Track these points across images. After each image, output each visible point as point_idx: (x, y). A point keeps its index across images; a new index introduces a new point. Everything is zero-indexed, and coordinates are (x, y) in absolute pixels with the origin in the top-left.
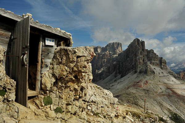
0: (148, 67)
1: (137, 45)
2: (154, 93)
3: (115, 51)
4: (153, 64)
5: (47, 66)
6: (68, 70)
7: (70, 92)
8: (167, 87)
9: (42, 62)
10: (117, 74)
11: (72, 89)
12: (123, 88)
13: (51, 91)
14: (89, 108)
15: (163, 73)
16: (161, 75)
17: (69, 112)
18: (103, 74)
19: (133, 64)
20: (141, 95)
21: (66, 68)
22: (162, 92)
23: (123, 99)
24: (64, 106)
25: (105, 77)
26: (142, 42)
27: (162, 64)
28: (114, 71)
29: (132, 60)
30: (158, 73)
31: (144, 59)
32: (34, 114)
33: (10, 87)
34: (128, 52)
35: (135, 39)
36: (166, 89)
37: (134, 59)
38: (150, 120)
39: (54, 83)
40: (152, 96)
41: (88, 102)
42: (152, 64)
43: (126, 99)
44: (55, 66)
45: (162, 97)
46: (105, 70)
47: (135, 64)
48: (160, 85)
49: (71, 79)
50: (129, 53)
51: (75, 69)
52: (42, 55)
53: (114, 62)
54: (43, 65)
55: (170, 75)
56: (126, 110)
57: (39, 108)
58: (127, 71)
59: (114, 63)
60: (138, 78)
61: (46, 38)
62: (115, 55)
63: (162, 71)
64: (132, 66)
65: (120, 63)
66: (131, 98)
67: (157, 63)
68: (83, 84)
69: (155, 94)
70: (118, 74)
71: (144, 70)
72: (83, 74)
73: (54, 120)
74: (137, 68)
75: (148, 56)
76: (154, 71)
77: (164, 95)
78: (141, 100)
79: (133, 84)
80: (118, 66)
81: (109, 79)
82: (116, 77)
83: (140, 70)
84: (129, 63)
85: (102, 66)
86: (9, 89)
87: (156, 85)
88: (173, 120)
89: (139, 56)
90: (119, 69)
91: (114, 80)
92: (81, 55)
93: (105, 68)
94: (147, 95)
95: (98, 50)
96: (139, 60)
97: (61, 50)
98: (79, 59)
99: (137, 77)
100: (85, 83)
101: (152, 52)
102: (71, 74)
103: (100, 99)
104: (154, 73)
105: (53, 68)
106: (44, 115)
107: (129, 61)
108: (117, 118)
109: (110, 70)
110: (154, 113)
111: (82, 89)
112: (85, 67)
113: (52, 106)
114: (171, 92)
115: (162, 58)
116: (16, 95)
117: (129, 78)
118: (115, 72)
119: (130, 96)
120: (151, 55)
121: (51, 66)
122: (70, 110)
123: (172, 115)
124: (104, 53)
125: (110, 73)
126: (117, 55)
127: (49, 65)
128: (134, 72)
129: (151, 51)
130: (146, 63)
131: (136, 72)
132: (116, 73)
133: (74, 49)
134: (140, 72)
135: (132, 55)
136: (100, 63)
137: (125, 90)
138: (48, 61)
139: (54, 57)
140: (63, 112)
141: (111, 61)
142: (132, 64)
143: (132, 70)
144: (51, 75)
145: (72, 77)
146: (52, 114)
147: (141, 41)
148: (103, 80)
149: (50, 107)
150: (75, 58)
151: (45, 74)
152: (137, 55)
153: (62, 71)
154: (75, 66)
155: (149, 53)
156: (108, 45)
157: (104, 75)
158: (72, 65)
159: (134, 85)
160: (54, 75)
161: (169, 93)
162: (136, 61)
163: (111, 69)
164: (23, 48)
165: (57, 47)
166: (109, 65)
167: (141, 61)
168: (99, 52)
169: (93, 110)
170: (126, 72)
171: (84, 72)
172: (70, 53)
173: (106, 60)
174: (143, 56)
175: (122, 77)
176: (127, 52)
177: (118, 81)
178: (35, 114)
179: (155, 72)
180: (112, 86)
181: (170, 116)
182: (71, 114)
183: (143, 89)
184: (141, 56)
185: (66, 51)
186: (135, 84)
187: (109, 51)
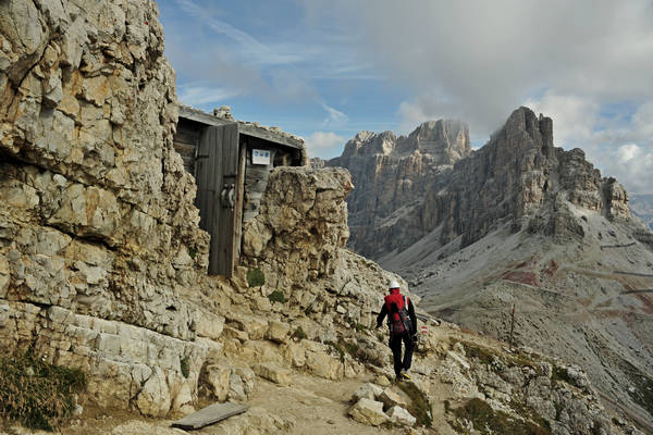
0: (561, 210)
1: (522, 133)
2: (579, 306)
3: (443, 152)
4: (579, 200)
5: (254, 208)
6: (299, 216)
7: (301, 262)
8: (626, 286)
9: (245, 199)
10: (448, 233)
11: (304, 255)
12: (470, 284)
13: (262, 258)
14: (340, 308)
15: (613, 234)
16: (607, 240)
17: (298, 303)
18: (399, 232)
19: (508, 198)
20: (530, 308)
21: (295, 212)
22: (608, 303)
23: (468, 320)
24: (289, 289)
25: (405, 241)
26: (541, 122)
27: (614, 202)
28: (438, 224)
29: (505, 184)
30: (596, 236)
31: (546, 182)
32: (229, 300)
33: (202, 243)
34: (491, 157)
35: (517, 111)
36: (623, 293)
37: (511, 182)
38: (524, 372)
39: (269, 241)
40: (570, 314)
41: (339, 296)
42: (576, 201)
43: (479, 322)
44: (272, 208)
45: (608, 321)
46: (407, 218)
47: (514, 199)
48: (600, 276)
49: (305, 234)
50: (494, 158)
51: (313, 214)
52: (245, 184)
53: (441, 188)
54: (248, 206)
55: (638, 243)
56: (450, 338)
57: (239, 292)
58: (485, 225)
59: (440, 193)
60: (520, 248)
61: (254, 151)
62: (445, 166)
63: (611, 227)
64: (504, 206)
65: (463, 194)
66: (495, 321)
67: (593, 198)
68: (328, 247)
69: (581, 309)
70: (452, 234)
71: (546, 222)
72: (329, 225)
73: (267, 315)
74: (519, 214)
75: (560, 173)
76: (581, 228)
77: (613, 314)
78: (531, 328)
79: (504, 270)
80: (453, 204)
81: (420, 251)
82: (443, 242)
83: (530, 223)
84: (493, 197)
85: (395, 203)
86: (201, 247)
87: (587, 278)
88: (643, 405)
89: (530, 171)
90: (456, 215)
91: (437, 253)
92: (325, 187)
93: (406, 212)
94: (552, 311)
95: (384, 145)
96: (529, 184)
97: (283, 174)
98: (320, 195)
99: (517, 248)
100: (333, 244)
101: (579, 160)
102: (304, 225)
103: (371, 292)
104: (580, 232)
105: (266, 212)
106: (248, 304)
107: (494, 190)
108: (423, 357)
109: (425, 220)
110: (542, 355)
111: (326, 257)
112: (333, 211)
113: (263, 287)
114: (639, 303)
115: (612, 181)
116: (210, 258)
117: (491, 250)
118: (441, 227)
119: (490, 314)
120: (573, 170)
121: (262, 208)
122: (299, 300)
123: (638, 385)
124: (403, 158)
125: (423, 230)
126: (452, 167)
127: (259, 206)
128: (510, 229)
129: (574, 156)
130: (554, 197)
131: (515, 228)
132: (445, 231)
133: (312, 175)
134: (531, 230)
135: (506, 168)
136: (390, 193)
137: (475, 292)
138: (257, 197)
139: (268, 188)
140: (287, 301)
141: (428, 187)
142: (502, 199)
143: (504, 222)
144: (262, 226)
145: (307, 231)
146: (265, 304)
147: (538, 116)
148: (400, 252)
149: (260, 291)
150: (314, 193)
151: (251, 224)
152: (523, 168)
153: (286, 218)
154: (312, 209)
155: (568, 161)
156: (418, 129)
157: (402, 236)
158: (307, 207)
159: (507, 276)
160: (268, 226)
161: (632, 308)
162: (518, 188)
163: (427, 215)
164: (225, 177)
165: (275, 166)
166: (421, 201)
167: (537, 190)
168: (386, 154)
169: (351, 315)
170: (481, 226)
171: (330, 222)
172: (303, 182)
173: (409, 181)
174: (545, 173)
175: (466, 243)
176: (487, 155)
177: (451, 259)
178: (232, 302)
179: (585, 229)
180: (431, 274)
181: (632, 389)
182: (302, 308)
183: (540, 290)
184: (535, 172)
185: (295, 176)
186: (512, 270)
187: (424, 152)
